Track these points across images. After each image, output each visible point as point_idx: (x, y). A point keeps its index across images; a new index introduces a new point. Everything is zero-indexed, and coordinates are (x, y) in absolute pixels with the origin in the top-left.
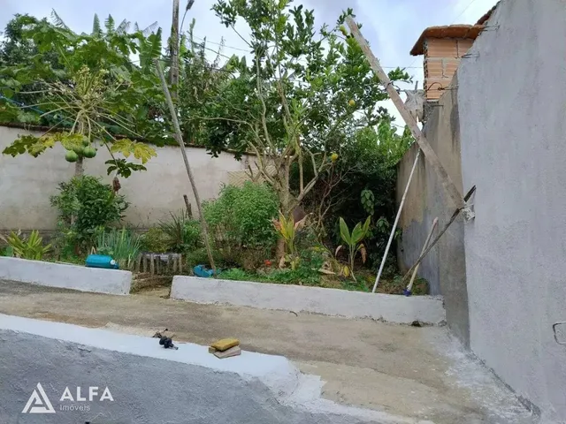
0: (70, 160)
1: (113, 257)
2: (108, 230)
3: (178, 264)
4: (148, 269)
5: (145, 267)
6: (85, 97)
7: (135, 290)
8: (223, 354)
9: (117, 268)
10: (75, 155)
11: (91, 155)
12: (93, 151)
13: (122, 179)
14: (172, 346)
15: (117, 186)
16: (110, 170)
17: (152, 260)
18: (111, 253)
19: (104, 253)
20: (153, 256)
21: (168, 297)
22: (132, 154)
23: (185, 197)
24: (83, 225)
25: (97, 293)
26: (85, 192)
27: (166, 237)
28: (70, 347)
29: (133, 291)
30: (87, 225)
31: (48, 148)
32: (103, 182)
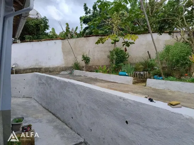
0: (112, 43)
1: (127, 72)
2: (124, 64)
3: (147, 75)
4: (137, 77)
5: (136, 76)
6: (115, 22)
7: (134, 83)
8: (174, 107)
9: (128, 76)
10: (114, 42)
11: (118, 41)
12: (118, 40)
13: (127, 48)
14: (153, 101)
15: (126, 50)
16: (123, 45)
17: (138, 74)
18: (126, 71)
19: (124, 71)
20: (138, 73)
21: (145, 86)
22: (131, 39)
23: (148, 52)
24: (117, 63)
25: (123, 84)
26: (117, 52)
27: (141, 66)
28: (120, 98)
29: (133, 83)
30: (118, 63)
31: (107, 40)
32: (122, 49)
